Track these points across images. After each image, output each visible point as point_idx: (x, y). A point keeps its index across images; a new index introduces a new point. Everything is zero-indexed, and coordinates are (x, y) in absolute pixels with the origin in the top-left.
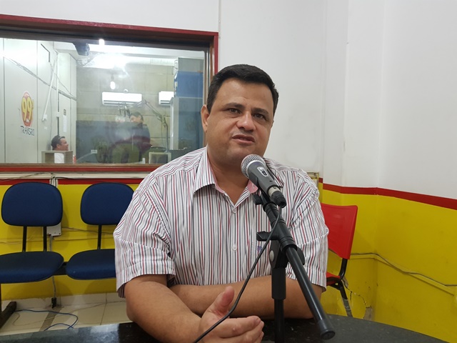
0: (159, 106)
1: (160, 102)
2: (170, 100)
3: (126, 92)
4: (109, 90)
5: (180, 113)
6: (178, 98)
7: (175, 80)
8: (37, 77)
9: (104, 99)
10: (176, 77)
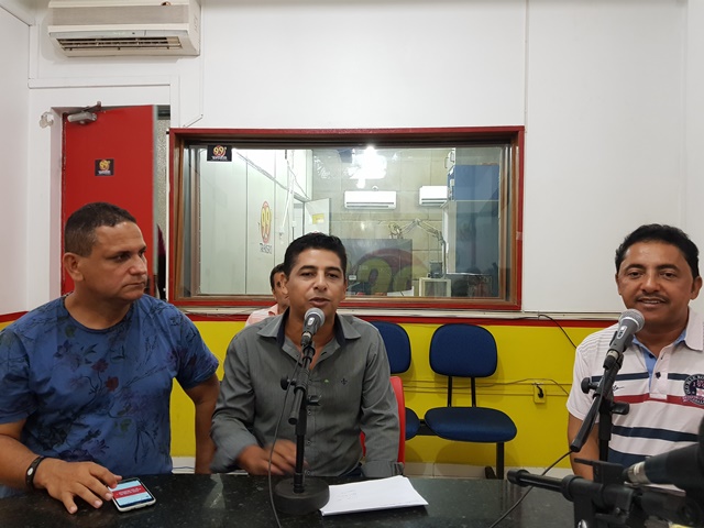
0: (419, 206)
1: (421, 202)
5: (458, 216)
6: (454, 203)
7: (450, 177)
8: (276, 182)
9: (347, 200)
10: (451, 172)
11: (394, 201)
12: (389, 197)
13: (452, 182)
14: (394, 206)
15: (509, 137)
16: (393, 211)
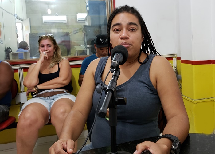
0: (77, 22)
1: (78, 20)
2: (84, 18)
3: (56, 15)
4: (47, 14)
6: (90, 17)
7: (87, 6)
9: (44, 20)
10: (87, 4)
12: (63, 18)
13: (88, 8)
14: (66, 22)
16: (65, 24)
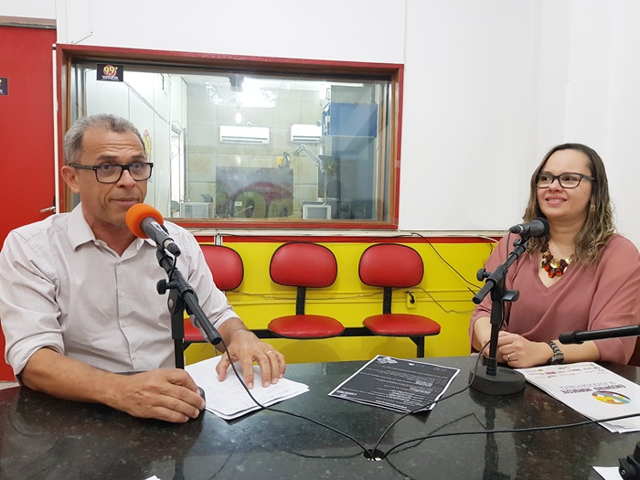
0: (290, 143)
1: (292, 139)
4: (233, 124)
8: (153, 109)
9: (222, 134)
10: (327, 109)
11: (268, 137)
12: (262, 133)
13: (328, 119)
14: (267, 142)
15: (389, 74)
16: (265, 145)
